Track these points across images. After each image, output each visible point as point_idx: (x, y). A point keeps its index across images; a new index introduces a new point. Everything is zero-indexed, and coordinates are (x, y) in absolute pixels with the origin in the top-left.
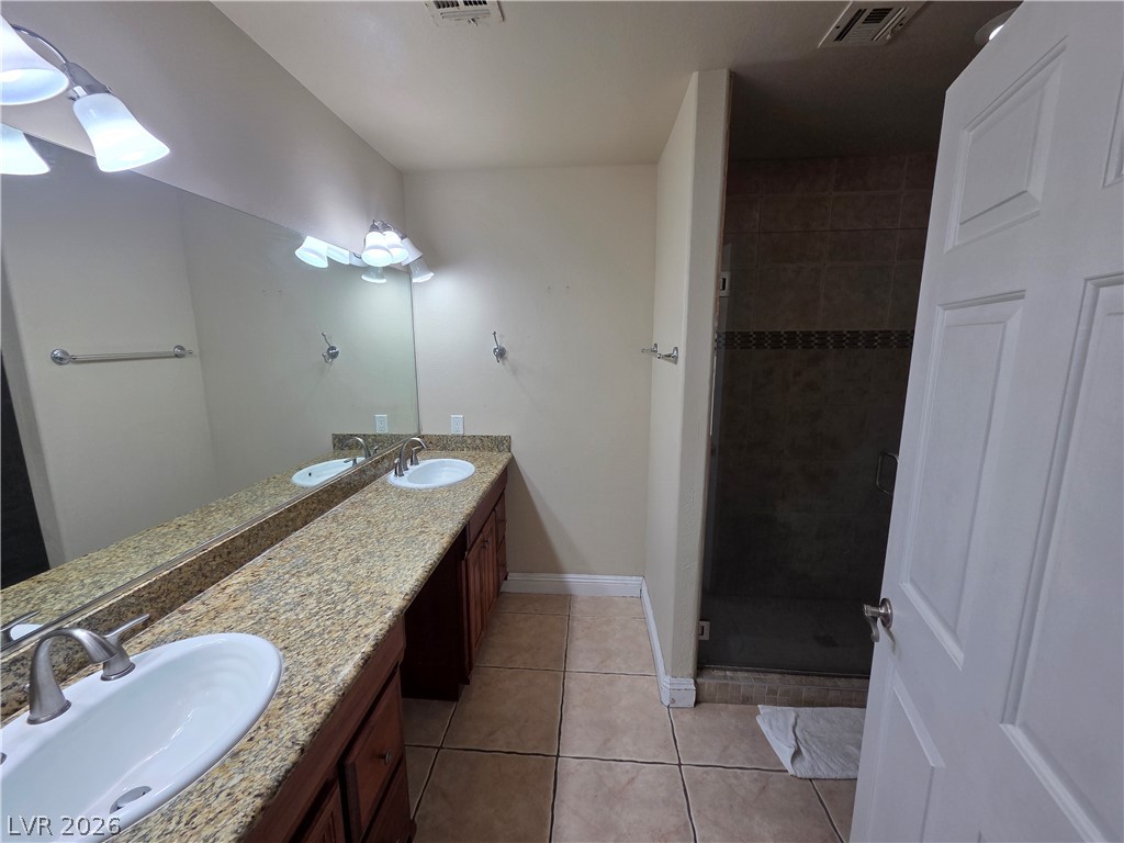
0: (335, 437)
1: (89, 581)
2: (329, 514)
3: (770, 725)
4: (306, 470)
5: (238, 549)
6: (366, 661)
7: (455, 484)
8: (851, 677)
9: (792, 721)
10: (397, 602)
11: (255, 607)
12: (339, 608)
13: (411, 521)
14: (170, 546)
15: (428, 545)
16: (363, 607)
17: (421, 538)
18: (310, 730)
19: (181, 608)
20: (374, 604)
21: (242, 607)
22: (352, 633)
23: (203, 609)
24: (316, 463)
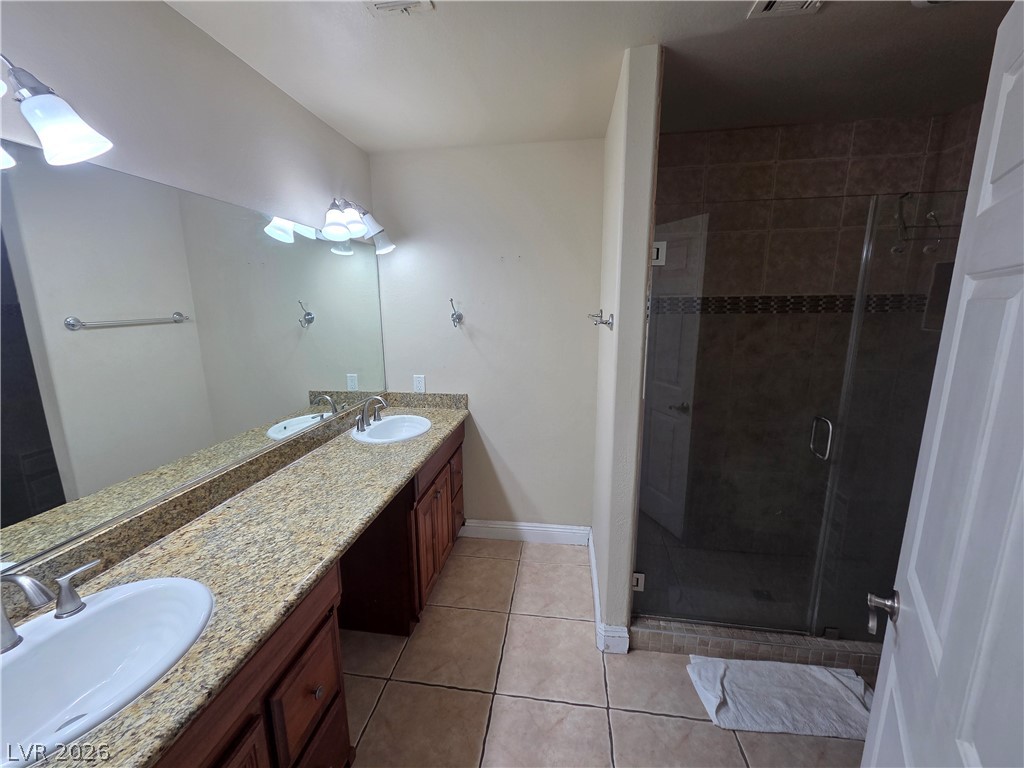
0: (312, 394)
1: (73, 523)
2: (291, 466)
3: (700, 675)
4: (282, 424)
5: (198, 499)
6: (288, 609)
7: (409, 440)
8: (782, 633)
9: (721, 672)
10: (329, 553)
11: (204, 553)
12: (276, 557)
13: (362, 475)
14: (148, 493)
15: (371, 498)
16: (297, 557)
17: (365, 491)
18: (221, 675)
19: (141, 552)
20: (308, 555)
21: (193, 553)
22: (282, 582)
23: (160, 553)
24: (292, 417)
